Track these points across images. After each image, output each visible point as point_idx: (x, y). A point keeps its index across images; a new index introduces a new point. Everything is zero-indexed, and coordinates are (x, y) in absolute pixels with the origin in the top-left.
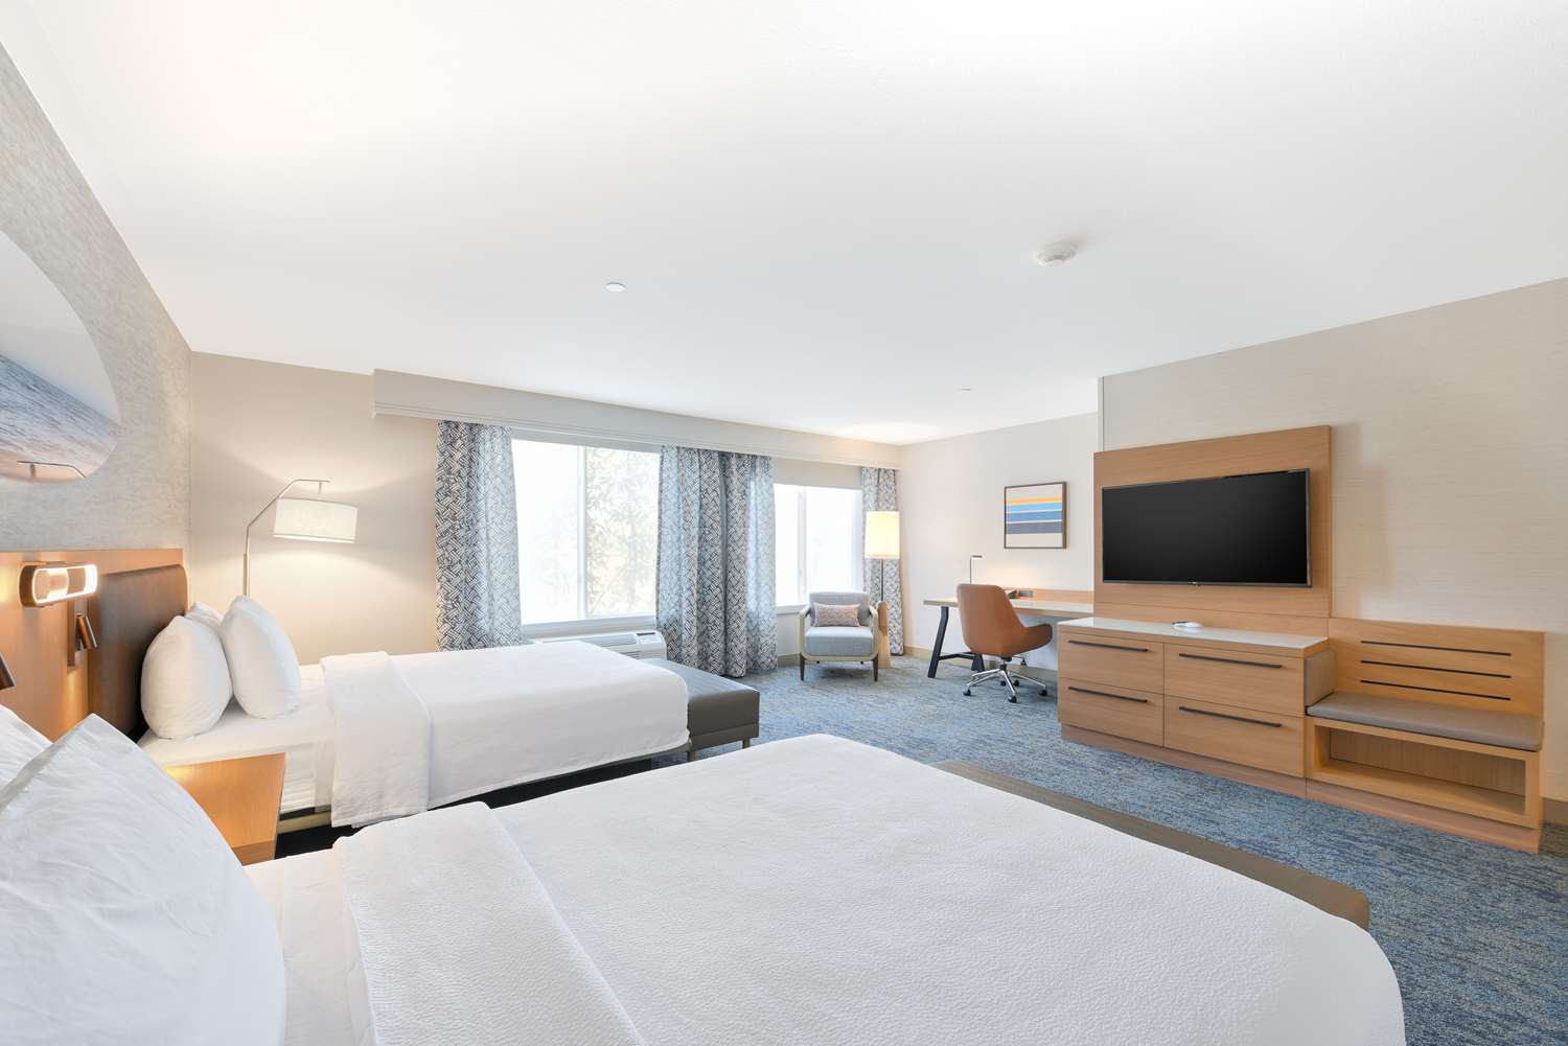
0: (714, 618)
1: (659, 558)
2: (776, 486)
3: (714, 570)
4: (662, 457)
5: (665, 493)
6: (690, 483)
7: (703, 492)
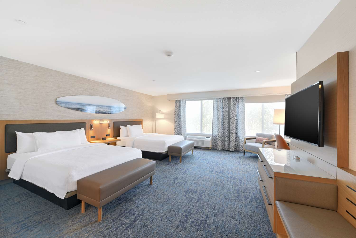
0: (225, 136)
1: (213, 122)
2: (245, 104)
3: (225, 125)
4: (214, 101)
5: (214, 108)
6: (220, 105)
7: (223, 107)
